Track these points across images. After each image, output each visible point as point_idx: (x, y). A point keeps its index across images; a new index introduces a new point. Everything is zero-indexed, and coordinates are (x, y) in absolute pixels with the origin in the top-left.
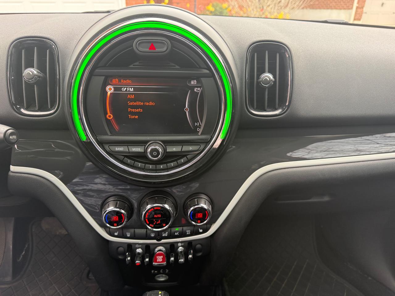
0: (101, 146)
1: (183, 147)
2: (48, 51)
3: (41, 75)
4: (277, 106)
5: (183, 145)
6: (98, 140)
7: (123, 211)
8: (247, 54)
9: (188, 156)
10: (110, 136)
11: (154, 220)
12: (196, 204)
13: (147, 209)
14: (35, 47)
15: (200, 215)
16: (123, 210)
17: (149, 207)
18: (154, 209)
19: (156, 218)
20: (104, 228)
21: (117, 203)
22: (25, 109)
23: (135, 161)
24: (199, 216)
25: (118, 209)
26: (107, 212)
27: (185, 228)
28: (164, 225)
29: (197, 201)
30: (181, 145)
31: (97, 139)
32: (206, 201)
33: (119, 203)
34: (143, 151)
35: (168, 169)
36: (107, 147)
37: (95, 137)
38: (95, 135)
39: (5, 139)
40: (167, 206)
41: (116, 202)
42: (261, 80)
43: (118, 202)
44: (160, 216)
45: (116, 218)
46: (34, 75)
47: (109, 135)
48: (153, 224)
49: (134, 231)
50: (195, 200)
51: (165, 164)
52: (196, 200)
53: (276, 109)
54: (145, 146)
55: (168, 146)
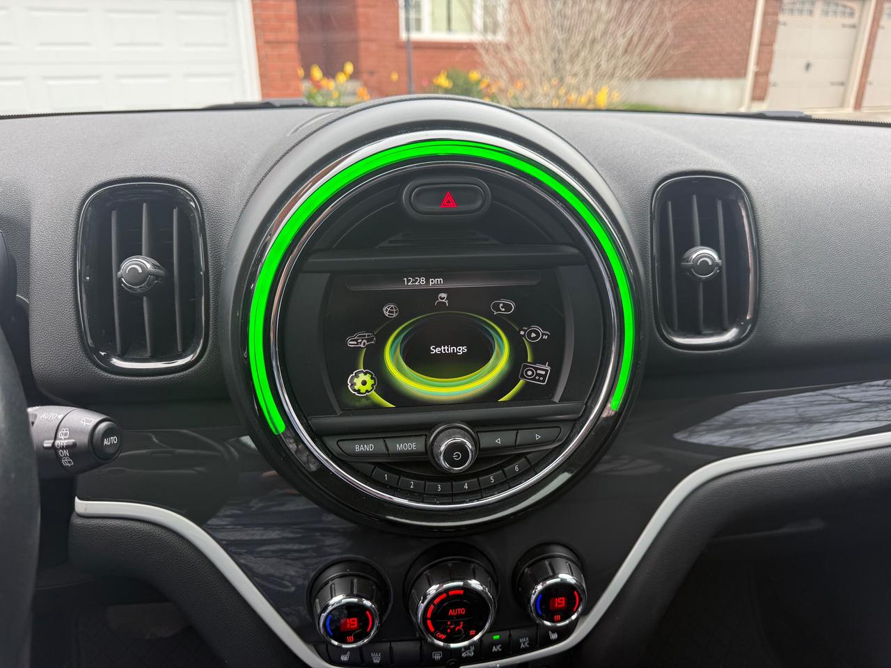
0: (320, 443)
1: (519, 434)
2: (175, 211)
3: (161, 272)
4: (726, 322)
5: (518, 430)
6: (311, 428)
7: (367, 603)
8: (651, 203)
9: (528, 456)
10: (341, 416)
11: (449, 623)
12: (551, 574)
13: (429, 597)
14: (144, 204)
15: (560, 602)
16: (367, 599)
17: (433, 590)
18: (448, 594)
19: (452, 617)
20: (314, 646)
21: (352, 583)
22: (119, 356)
23: (400, 473)
24: (558, 604)
25: (355, 600)
26: (330, 608)
27: (514, 633)
28: (472, 632)
29: (550, 565)
30: (514, 430)
31: (309, 425)
32: (572, 565)
33: (358, 583)
34: (422, 449)
35: (481, 490)
36: (332, 443)
37: (305, 421)
38: (304, 416)
39: (93, 448)
40: (475, 584)
41: (350, 578)
42: (691, 263)
43: (355, 581)
44: (462, 611)
45: (353, 621)
46: (146, 274)
47: (339, 414)
48: (444, 632)
49: (391, 647)
50: (544, 564)
51: (474, 478)
52: (547, 563)
53: (724, 330)
54: (427, 437)
55: (483, 434)
